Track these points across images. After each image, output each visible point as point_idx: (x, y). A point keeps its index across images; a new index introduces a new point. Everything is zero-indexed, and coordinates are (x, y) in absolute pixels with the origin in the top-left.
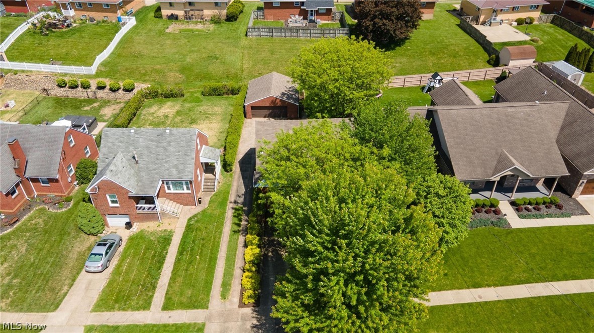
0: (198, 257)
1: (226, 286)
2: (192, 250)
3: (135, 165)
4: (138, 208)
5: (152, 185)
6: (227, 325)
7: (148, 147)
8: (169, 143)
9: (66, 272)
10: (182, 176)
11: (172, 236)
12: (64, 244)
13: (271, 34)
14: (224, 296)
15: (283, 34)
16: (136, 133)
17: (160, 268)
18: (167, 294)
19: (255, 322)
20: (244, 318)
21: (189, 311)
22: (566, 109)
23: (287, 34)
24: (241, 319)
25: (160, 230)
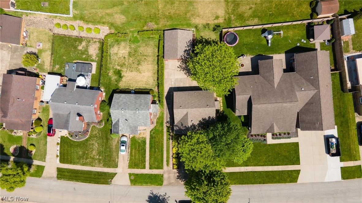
0: (157, 150)
1: (168, 161)
2: (154, 147)
5: (136, 129)
6: (170, 175)
7: (130, 117)
9: (114, 154)
11: (146, 140)
12: (109, 143)
14: (168, 165)
16: (124, 112)
17: (145, 154)
18: (149, 163)
20: (174, 173)
21: (158, 170)
22: (313, 95)
25: (141, 137)
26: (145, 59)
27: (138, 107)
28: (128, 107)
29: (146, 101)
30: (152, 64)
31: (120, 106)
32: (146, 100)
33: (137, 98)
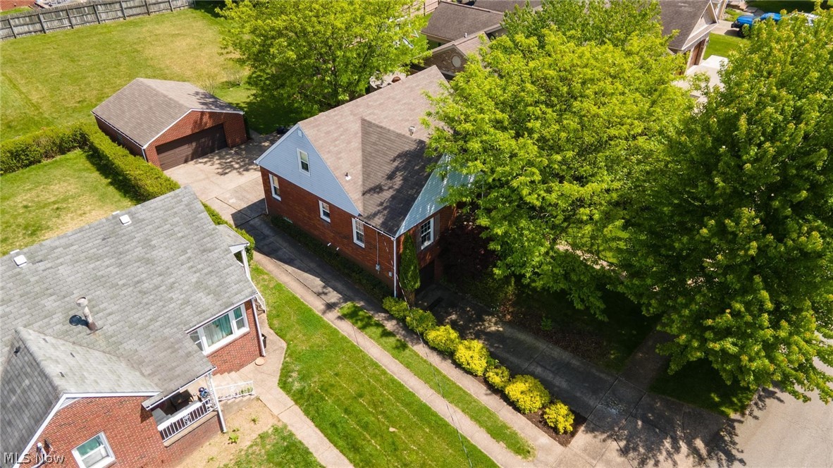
0: (392, 429)
2: (366, 427)
3: (92, 336)
4: (164, 434)
5: (181, 353)
7: (96, 278)
8: (147, 244)
10: (229, 297)
11: (291, 435)
13: (38, 27)
14: (521, 450)
15: (66, 22)
16: (32, 259)
19: (614, 445)
20: (596, 454)
23: (74, 21)
24: (594, 458)
25: (249, 444)
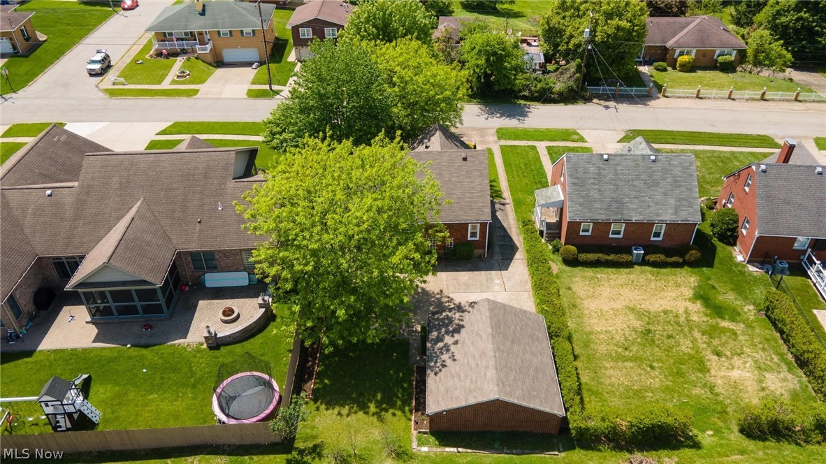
26: (626, 349)
27: (604, 169)
28: (637, 166)
29: (584, 194)
30: (591, 333)
31: (665, 171)
32: (583, 197)
33: (615, 205)
